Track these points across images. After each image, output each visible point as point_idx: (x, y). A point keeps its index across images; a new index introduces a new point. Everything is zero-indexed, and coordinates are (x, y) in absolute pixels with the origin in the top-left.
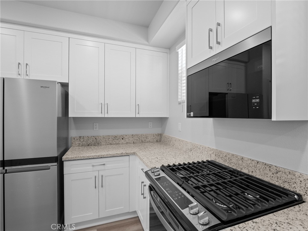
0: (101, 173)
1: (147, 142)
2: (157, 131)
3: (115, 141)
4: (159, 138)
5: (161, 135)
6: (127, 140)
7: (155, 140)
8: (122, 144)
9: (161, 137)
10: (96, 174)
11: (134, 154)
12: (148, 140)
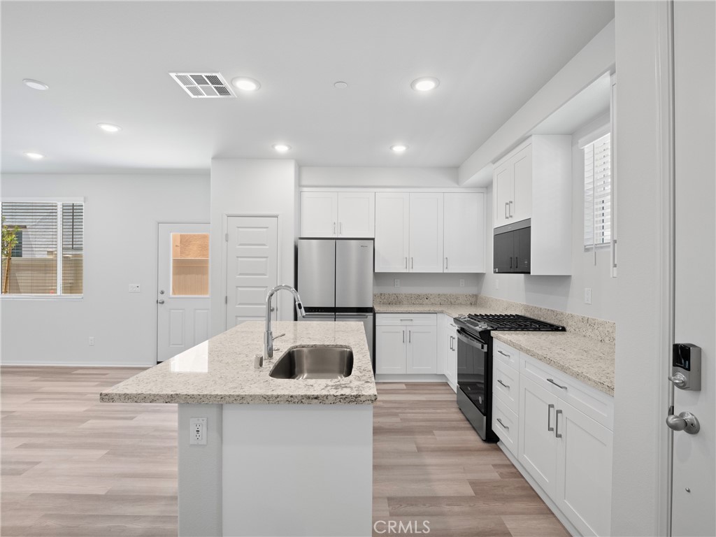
0: (409, 328)
1: (458, 304)
2: (471, 290)
3: (418, 300)
4: (473, 300)
5: (476, 296)
6: (432, 301)
7: (469, 303)
8: (427, 304)
9: (477, 299)
10: (404, 328)
11: (442, 312)
12: (458, 302)
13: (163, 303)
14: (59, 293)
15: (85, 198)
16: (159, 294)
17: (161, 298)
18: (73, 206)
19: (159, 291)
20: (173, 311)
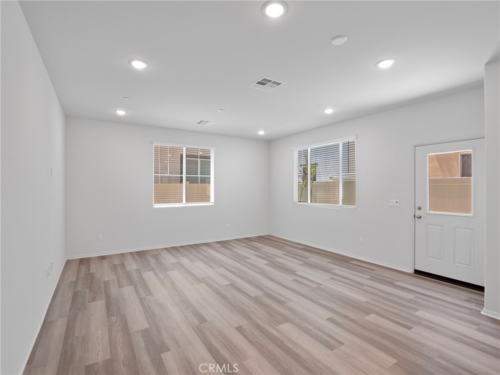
13: (420, 217)
14: (340, 205)
15: (356, 136)
16: (416, 209)
17: (418, 213)
18: (349, 143)
19: (417, 207)
20: (430, 226)
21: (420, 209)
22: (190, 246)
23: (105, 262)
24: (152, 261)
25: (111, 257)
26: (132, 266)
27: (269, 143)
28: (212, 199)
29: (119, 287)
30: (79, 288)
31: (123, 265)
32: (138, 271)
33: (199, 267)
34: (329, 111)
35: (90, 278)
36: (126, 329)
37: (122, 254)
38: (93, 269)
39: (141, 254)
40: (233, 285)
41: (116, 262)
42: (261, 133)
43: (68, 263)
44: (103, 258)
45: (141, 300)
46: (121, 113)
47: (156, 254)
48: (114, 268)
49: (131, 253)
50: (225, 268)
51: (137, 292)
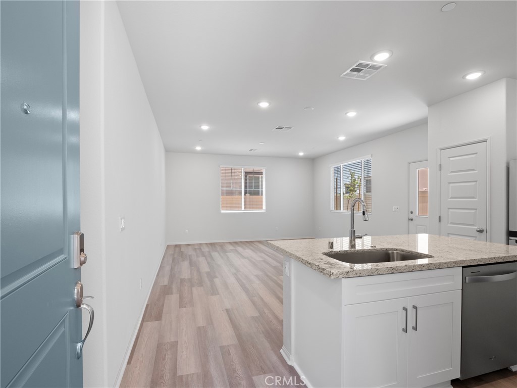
13: (412, 220)
16: (410, 213)
17: (411, 216)
18: (367, 161)
19: (410, 211)
20: (418, 226)
21: (412, 213)
22: (247, 242)
23: (190, 247)
24: (218, 248)
25: (193, 245)
26: (206, 249)
27: (312, 161)
28: (264, 207)
29: (197, 257)
30: (176, 256)
31: (200, 249)
32: (209, 252)
33: (248, 252)
34: (342, 138)
35: (182, 254)
36: (198, 271)
37: (200, 244)
38: (183, 249)
39: (212, 245)
40: (265, 261)
41: (196, 247)
42: (301, 154)
43: (168, 246)
44: (189, 245)
45: (208, 263)
46: (198, 148)
47: (222, 245)
48: (195, 250)
49: (206, 244)
50: (265, 254)
51: (206, 259)
